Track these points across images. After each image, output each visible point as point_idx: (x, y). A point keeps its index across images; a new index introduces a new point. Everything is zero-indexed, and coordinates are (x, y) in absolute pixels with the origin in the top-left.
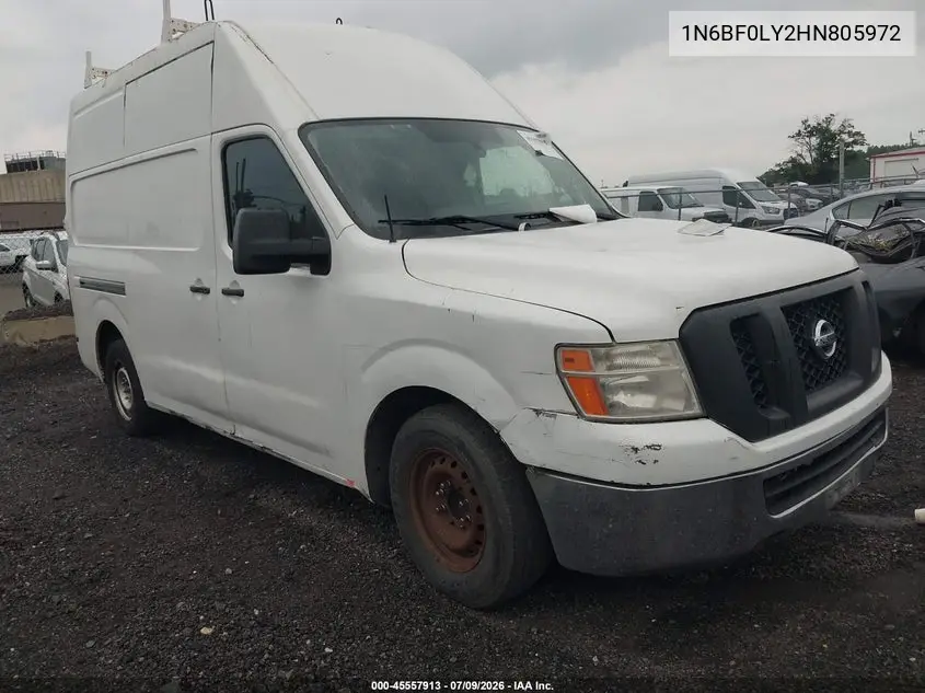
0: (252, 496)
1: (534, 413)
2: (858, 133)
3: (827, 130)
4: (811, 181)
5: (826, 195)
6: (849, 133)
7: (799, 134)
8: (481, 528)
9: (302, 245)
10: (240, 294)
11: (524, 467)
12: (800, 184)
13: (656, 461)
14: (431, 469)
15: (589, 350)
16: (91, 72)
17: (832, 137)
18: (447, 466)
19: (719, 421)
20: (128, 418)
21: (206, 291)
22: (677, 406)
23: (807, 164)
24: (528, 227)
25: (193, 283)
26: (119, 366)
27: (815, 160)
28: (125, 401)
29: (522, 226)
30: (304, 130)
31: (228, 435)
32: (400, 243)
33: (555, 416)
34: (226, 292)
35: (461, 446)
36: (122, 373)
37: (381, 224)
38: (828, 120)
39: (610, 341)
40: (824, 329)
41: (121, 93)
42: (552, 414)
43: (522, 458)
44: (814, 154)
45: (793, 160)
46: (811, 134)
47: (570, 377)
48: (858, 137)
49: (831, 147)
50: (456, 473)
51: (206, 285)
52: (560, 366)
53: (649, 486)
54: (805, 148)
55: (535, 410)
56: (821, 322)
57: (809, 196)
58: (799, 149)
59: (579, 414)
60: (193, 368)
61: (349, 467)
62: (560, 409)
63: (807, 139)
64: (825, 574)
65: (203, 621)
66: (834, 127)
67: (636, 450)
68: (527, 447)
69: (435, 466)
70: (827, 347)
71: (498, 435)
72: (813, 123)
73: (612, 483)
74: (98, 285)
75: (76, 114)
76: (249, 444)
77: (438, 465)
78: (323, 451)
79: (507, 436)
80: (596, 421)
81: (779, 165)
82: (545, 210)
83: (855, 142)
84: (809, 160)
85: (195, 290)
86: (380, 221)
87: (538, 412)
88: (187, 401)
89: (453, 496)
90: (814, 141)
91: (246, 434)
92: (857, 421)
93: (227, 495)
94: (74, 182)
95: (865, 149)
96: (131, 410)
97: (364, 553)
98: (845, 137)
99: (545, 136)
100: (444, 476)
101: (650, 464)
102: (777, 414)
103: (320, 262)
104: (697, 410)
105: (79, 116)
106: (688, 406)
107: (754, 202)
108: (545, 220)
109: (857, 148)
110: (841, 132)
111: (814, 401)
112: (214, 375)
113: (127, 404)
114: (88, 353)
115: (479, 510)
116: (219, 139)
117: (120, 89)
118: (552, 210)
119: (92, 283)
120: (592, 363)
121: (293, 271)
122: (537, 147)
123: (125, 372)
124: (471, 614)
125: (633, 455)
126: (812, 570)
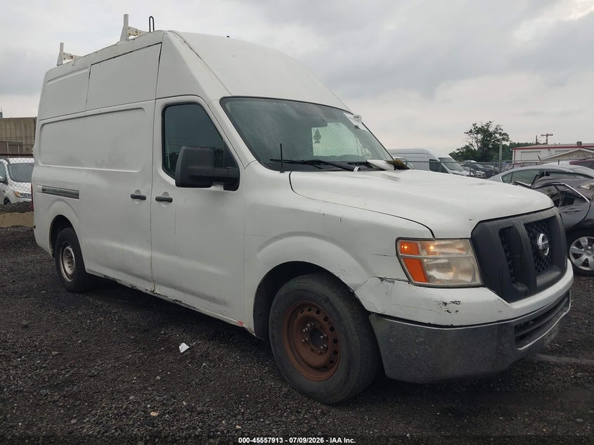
0: (163, 332)
1: (379, 280)
2: (505, 134)
3: (487, 130)
4: (478, 160)
5: (488, 169)
6: (500, 133)
7: (471, 132)
8: (336, 353)
9: (221, 171)
10: (170, 200)
11: (370, 313)
12: (473, 161)
13: (457, 311)
14: (300, 316)
15: (418, 242)
16: (62, 56)
17: (490, 135)
18: (313, 313)
19: (492, 288)
20: (69, 281)
21: (143, 198)
22: (467, 279)
23: (475, 150)
24: (359, 170)
25: (133, 193)
26: (67, 245)
27: (480, 148)
28: (67, 269)
29: (356, 168)
30: (224, 101)
31: (148, 292)
32: (287, 173)
33: (394, 282)
34: (159, 199)
35: (327, 300)
36: (68, 250)
37: (271, 162)
38: (488, 125)
39: (432, 237)
40: (543, 240)
41: (87, 70)
42: (392, 281)
43: (368, 307)
44: (479, 144)
45: (467, 147)
46: (478, 132)
47: (405, 259)
48: (505, 136)
49: (489, 141)
50: (320, 317)
51: (143, 194)
52: (399, 252)
53: (452, 326)
54: (474, 140)
55: (380, 278)
56: (542, 235)
57: (478, 169)
58: (470, 141)
59: (409, 281)
60: (127, 248)
61: (241, 314)
62: (397, 278)
63: (476, 135)
64: (535, 389)
65: (150, 408)
66: (491, 129)
67: (445, 304)
68: (372, 301)
69: (304, 313)
70: (544, 250)
71: (353, 293)
72: (479, 126)
73: (429, 325)
74: (56, 191)
75: (49, 81)
76: (164, 298)
77: (306, 313)
78: (224, 303)
79: (359, 294)
80: (421, 286)
81: (459, 149)
82: (364, 161)
83: (503, 139)
84: (476, 148)
85: (134, 197)
86: (272, 160)
87: (382, 279)
88: (119, 269)
89: (314, 333)
90: (480, 136)
91: (162, 291)
92: (556, 298)
93: (145, 331)
94: (43, 125)
95: (508, 144)
96: (73, 274)
97: (245, 369)
98: (497, 135)
99: (358, 117)
100: (310, 319)
101: (453, 313)
102: (521, 288)
103: (232, 183)
104: (478, 281)
105: (50, 83)
106: (474, 279)
107: (448, 170)
108: (364, 167)
109: (504, 143)
110: (495, 132)
111: (540, 280)
112: (142, 252)
113: (69, 271)
114: (43, 236)
115: (336, 341)
116: (161, 103)
117: (87, 67)
118: (368, 161)
119: (53, 190)
120: (420, 249)
121: (213, 188)
122: (355, 123)
123: (71, 250)
124: (324, 408)
125: (443, 307)
126: (527, 386)
